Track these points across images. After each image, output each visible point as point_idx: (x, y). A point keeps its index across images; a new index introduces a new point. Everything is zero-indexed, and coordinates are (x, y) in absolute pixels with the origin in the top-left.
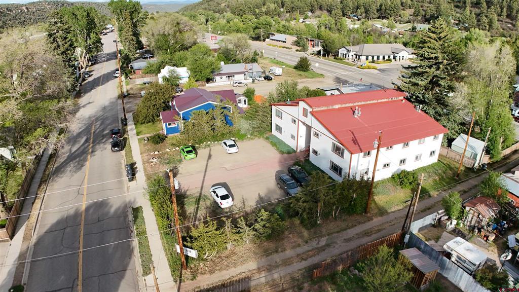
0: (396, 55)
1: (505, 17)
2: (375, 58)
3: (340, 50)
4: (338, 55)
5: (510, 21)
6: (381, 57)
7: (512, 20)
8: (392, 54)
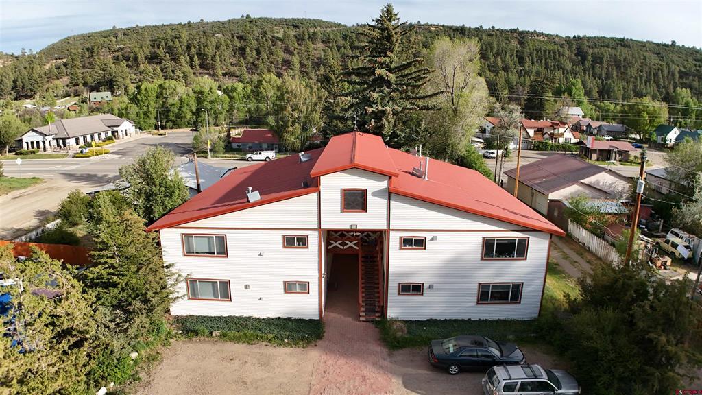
0: (115, 129)
1: (198, 67)
2: (89, 138)
3: (23, 137)
4: (21, 147)
5: (205, 71)
6: (96, 136)
7: (207, 69)
8: (109, 129)
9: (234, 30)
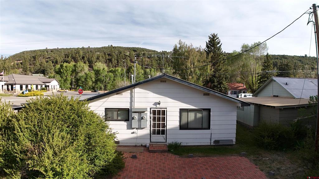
0: (47, 84)
8: (43, 84)
9: (105, 51)
